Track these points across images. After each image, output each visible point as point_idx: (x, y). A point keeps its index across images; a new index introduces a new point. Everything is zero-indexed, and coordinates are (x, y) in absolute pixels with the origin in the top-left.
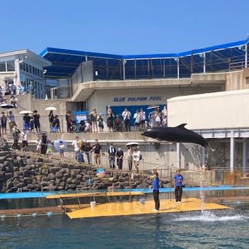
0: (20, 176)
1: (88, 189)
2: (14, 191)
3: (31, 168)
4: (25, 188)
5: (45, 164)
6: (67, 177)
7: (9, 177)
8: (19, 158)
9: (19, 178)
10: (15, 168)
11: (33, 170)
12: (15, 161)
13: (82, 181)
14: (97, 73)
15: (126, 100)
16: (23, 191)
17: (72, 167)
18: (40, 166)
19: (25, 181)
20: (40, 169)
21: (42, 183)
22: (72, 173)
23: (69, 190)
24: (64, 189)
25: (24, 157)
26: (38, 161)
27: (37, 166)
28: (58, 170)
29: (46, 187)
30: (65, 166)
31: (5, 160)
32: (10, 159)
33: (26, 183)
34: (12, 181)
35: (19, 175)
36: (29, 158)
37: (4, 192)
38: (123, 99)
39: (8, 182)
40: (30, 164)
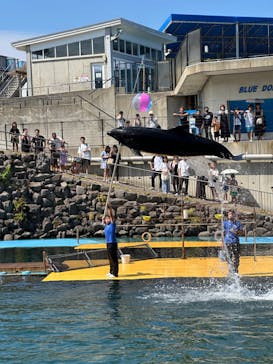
0: (65, 213)
1: (165, 236)
2: (53, 236)
3: (81, 201)
4: (70, 232)
5: (102, 194)
6: (135, 215)
7: (47, 214)
8: (64, 185)
9: (62, 215)
10: (57, 199)
11: (83, 204)
12: (58, 189)
13: (158, 222)
14: (206, 49)
15: (259, 89)
16: (67, 236)
17: (143, 199)
18: (94, 197)
19: (71, 221)
20: (94, 202)
21: (95, 224)
22: (143, 209)
23: (135, 236)
24: (127, 235)
25: (73, 183)
26: (93, 190)
27: (89, 197)
28: (122, 203)
29: (100, 232)
30: (133, 197)
31: (42, 187)
32: (50, 186)
33: (72, 224)
34: (52, 220)
35: (63, 211)
36: (79, 184)
37: (38, 238)
38: (254, 89)
39: (45, 222)
40: (80, 193)
